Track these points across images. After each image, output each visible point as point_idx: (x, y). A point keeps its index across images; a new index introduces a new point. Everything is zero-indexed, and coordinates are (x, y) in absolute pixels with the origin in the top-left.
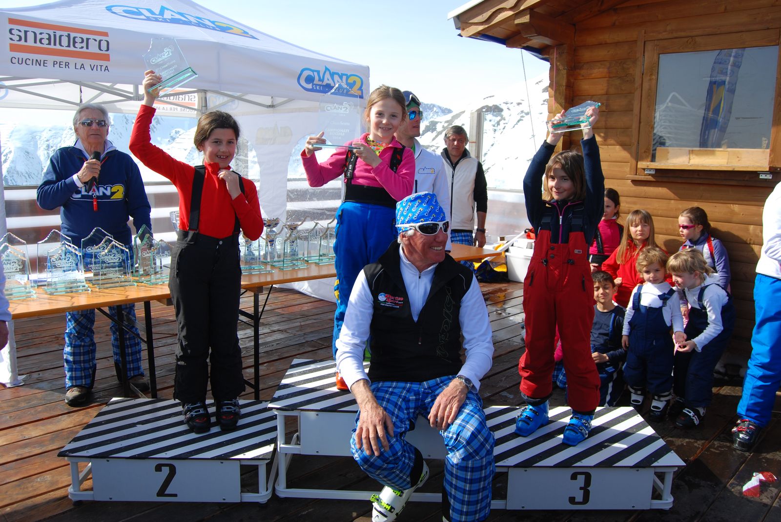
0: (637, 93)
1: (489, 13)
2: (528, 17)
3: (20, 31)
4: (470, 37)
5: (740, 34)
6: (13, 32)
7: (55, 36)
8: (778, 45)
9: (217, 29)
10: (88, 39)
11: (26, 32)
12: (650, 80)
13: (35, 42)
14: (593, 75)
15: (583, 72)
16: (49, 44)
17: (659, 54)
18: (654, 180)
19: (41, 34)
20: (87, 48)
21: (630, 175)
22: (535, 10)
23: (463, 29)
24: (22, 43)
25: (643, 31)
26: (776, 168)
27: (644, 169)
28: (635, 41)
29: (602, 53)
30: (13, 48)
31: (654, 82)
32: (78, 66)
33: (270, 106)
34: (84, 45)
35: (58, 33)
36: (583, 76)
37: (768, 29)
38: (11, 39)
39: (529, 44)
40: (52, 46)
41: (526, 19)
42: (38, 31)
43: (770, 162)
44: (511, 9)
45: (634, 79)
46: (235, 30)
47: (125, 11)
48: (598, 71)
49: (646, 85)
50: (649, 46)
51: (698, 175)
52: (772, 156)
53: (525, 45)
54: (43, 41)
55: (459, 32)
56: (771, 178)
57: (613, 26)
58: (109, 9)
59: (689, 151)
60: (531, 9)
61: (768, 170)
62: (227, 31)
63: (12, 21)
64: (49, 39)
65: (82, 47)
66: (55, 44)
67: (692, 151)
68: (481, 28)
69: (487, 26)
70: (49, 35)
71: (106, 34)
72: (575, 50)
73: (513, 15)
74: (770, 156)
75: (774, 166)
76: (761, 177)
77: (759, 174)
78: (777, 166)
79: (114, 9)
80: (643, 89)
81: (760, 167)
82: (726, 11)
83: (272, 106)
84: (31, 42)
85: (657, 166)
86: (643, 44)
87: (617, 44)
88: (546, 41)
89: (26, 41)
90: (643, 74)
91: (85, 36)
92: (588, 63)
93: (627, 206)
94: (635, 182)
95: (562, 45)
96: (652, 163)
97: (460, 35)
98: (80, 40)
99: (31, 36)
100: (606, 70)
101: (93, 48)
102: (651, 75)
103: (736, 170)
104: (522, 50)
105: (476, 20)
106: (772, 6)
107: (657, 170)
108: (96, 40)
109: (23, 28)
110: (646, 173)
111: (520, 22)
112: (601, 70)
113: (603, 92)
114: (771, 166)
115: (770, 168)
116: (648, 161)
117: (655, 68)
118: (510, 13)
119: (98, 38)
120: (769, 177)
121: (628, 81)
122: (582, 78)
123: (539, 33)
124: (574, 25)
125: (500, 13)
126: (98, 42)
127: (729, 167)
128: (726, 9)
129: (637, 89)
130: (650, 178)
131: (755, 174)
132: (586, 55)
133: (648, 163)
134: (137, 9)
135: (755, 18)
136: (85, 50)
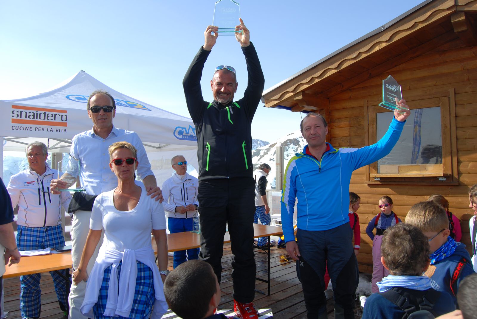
0: (366, 135)
1: (280, 94)
2: (301, 96)
3: (18, 112)
4: (271, 107)
5: (419, 101)
6: (14, 112)
7: (37, 114)
8: (440, 106)
9: (128, 106)
10: (55, 115)
11: (21, 112)
12: (373, 127)
13: (26, 117)
14: (341, 126)
15: (335, 124)
16: (34, 118)
17: (376, 113)
18: (380, 184)
19: (29, 113)
20: (55, 120)
21: (367, 181)
22: (306, 92)
23: (267, 103)
24: (19, 118)
25: (367, 101)
26: (447, 174)
27: (374, 178)
28: (363, 106)
29: (344, 113)
30: (14, 121)
31: (375, 128)
32: (49, 130)
33: (158, 147)
34: (53, 118)
35: (39, 112)
36: (336, 126)
37: (434, 98)
38: (13, 116)
39: (304, 109)
40: (35, 119)
41: (300, 97)
42: (28, 111)
43: (444, 171)
44: (292, 92)
45: (364, 127)
46: (139, 106)
47: (77, 98)
48: (344, 123)
49: (370, 130)
50: (370, 109)
51: (405, 180)
52: (444, 167)
53: (302, 110)
54: (30, 117)
55: (264, 104)
56: (445, 180)
57: (350, 99)
58: (68, 97)
59: (398, 166)
60: (303, 91)
61: (442, 175)
62: (135, 107)
63: (14, 107)
64: (34, 116)
65: (52, 119)
66: (37, 118)
67: (400, 166)
68: (276, 102)
69: (279, 101)
70: (34, 114)
71: (65, 112)
72: (330, 112)
73: (293, 95)
74: (443, 168)
75: (446, 173)
76: (439, 180)
77: (439, 178)
78: (448, 173)
79: (70, 97)
80: (369, 133)
81: (438, 174)
82: (410, 89)
83: (159, 147)
84: (23, 117)
85: (381, 176)
86: (367, 108)
87: (353, 108)
88: (314, 108)
89: (21, 117)
90: (368, 124)
91: (54, 113)
92: (337, 119)
93: (366, 199)
94: (370, 185)
95: (322, 109)
96: (378, 174)
97: (264, 106)
98: (51, 116)
99: (24, 114)
100: (348, 123)
101: (58, 120)
102: (373, 124)
103: (425, 176)
104: (301, 113)
105: (273, 98)
106: (434, 86)
107: (381, 178)
108: (60, 115)
109: (20, 110)
110: (375, 180)
111: (297, 99)
112: (345, 122)
113: (347, 135)
114: (444, 173)
115: (444, 174)
116: (375, 173)
117: (375, 121)
118: (292, 94)
119: (61, 114)
120: (444, 179)
121: (360, 128)
122: (336, 127)
123: (309, 104)
124: (329, 98)
125: (286, 94)
126: (61, 116)
127: (421, 175)
128: (410, 88)
129: (366, 132)
130: (378, 183)
131: (436, 178)
132: (337, 115)
133: (376, 174)
134: (83, 96)
135: (426, 93)
136: (53, 121)
